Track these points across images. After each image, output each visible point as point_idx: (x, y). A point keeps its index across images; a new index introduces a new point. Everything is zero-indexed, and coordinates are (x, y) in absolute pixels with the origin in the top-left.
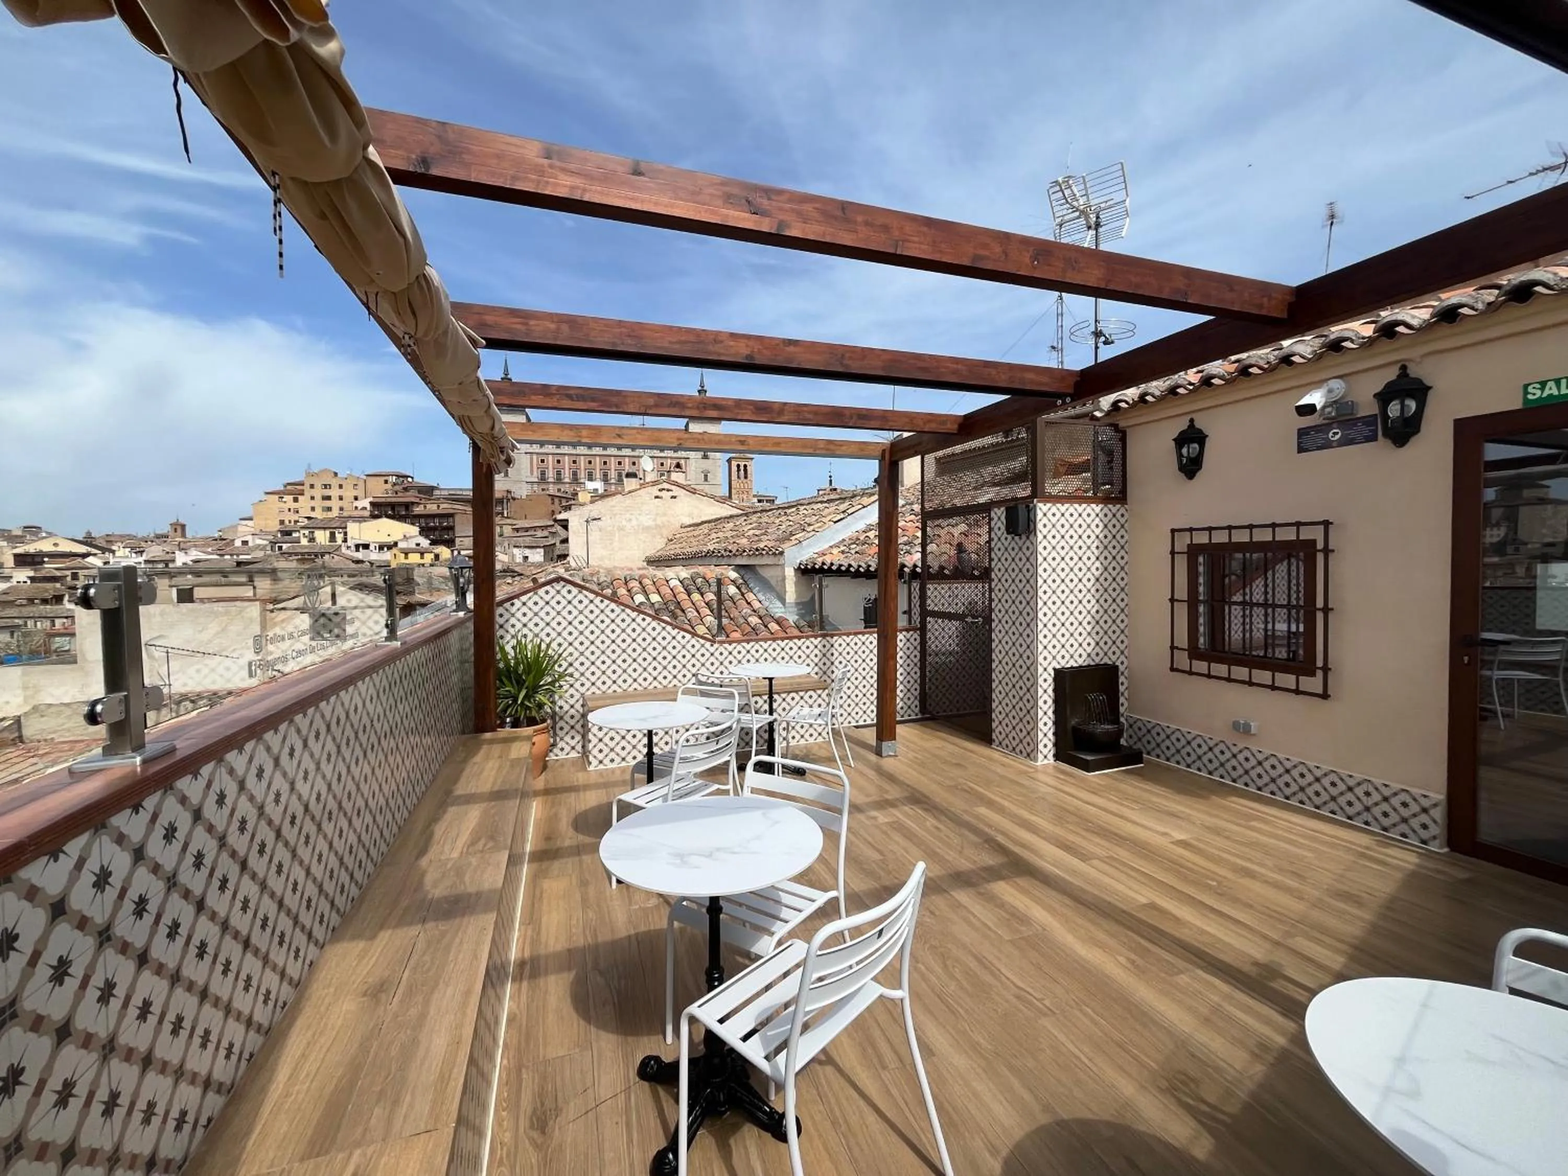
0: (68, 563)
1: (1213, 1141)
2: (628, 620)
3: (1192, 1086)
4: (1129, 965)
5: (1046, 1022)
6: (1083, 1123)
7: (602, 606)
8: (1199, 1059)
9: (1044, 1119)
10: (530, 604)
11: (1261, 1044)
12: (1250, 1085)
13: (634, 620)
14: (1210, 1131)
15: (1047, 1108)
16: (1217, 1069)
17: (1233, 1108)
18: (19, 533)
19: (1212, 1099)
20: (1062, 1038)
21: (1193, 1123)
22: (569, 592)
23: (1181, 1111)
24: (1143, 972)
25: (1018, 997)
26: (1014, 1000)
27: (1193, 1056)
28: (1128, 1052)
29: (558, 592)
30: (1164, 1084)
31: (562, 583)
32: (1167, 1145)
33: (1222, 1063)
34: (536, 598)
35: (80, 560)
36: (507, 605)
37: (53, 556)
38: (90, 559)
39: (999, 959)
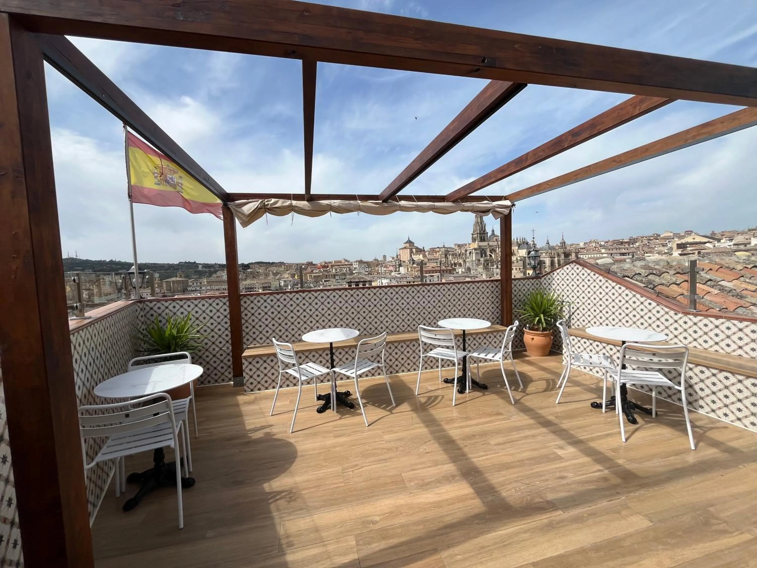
0: (698, 247)
1: (267, 491)
2: (610, 288)
3: (288, 499)
4: (370, 519)
5: (339, 468)
6: (293, 462)
7: (594, 278)
8: (298, 510)
9: (299, 454)
10: (560, 274)
11: (292, 545)
12: (277, 521)
13: (613, 288)
14: (270, 493)
15: (302, 456)
16: (290, 514)
17: (273, 507)
18: (683, 234)
19: (279, 502)
20: (329, 470)
21: (275, 490)
22: (578, 269)
23: (282, 489)
24: (363, 523)
25: (356, 465)
26: (356, 463)
27: (301, 509)
28: (314, 487)
29: (573, 268)
30: (294, 491)
31: (574, 264)
32: (274, 478)
33: (293, 517)
34: (563, 271)
35: (702, 245)
36: (552, 274)
37: (691, 244)
38: (708, 245)
39: (385, 467)
